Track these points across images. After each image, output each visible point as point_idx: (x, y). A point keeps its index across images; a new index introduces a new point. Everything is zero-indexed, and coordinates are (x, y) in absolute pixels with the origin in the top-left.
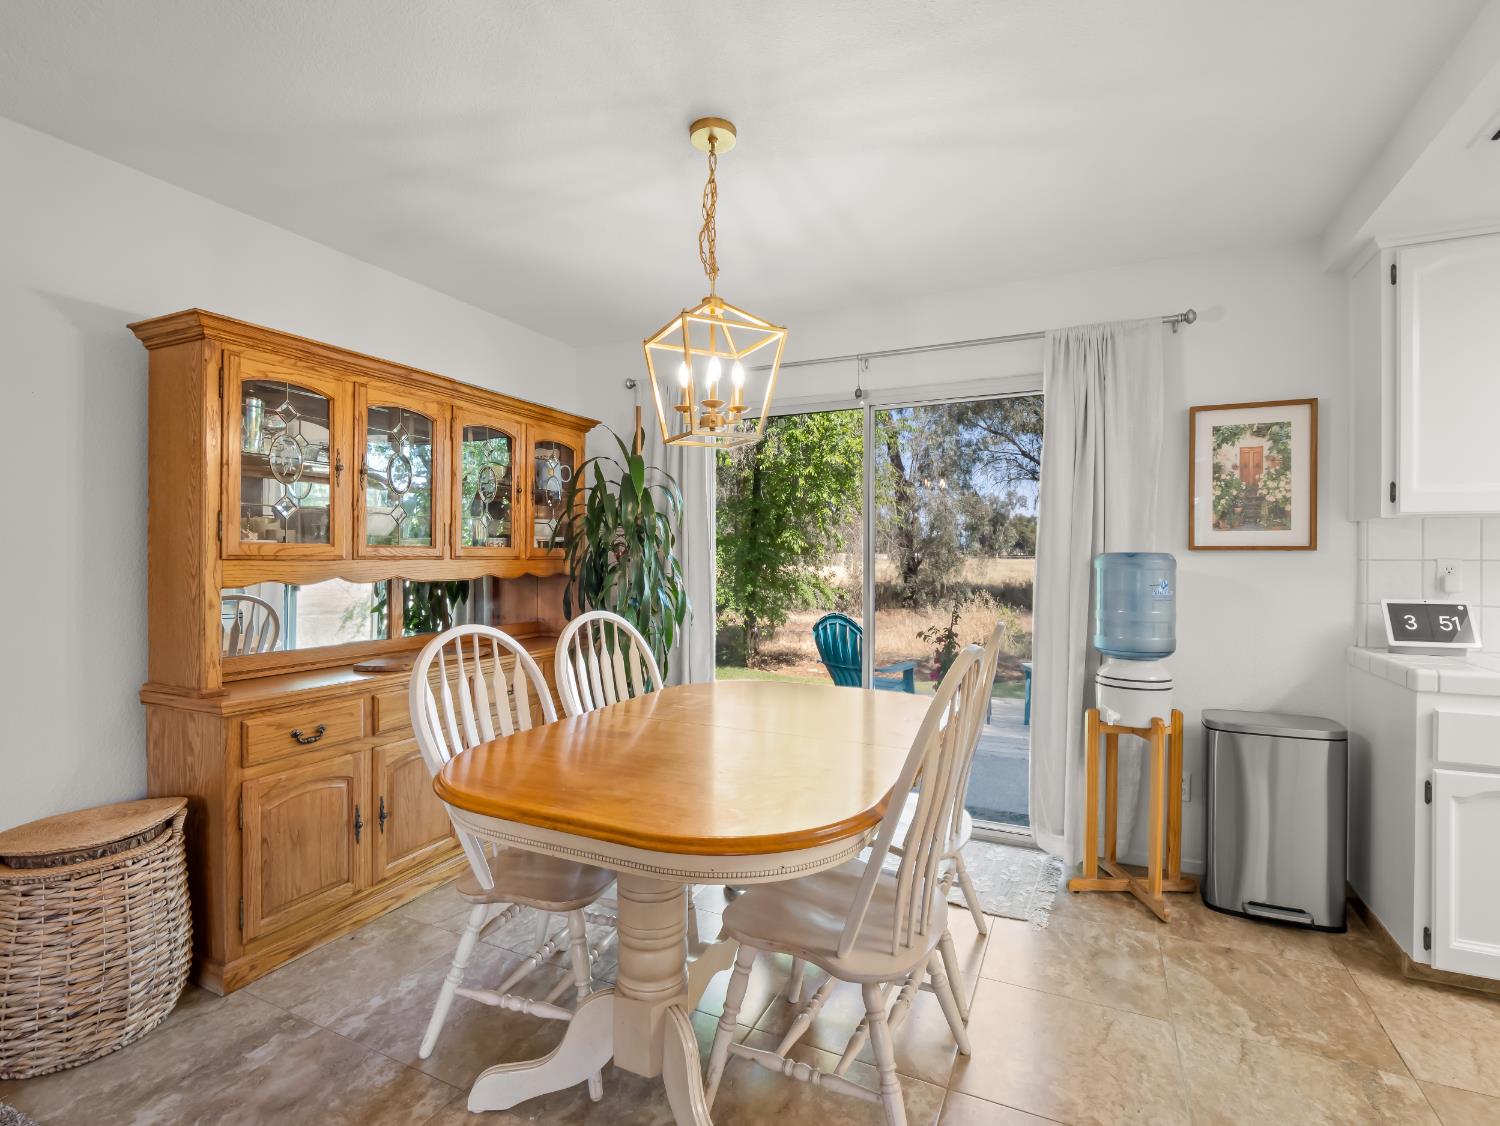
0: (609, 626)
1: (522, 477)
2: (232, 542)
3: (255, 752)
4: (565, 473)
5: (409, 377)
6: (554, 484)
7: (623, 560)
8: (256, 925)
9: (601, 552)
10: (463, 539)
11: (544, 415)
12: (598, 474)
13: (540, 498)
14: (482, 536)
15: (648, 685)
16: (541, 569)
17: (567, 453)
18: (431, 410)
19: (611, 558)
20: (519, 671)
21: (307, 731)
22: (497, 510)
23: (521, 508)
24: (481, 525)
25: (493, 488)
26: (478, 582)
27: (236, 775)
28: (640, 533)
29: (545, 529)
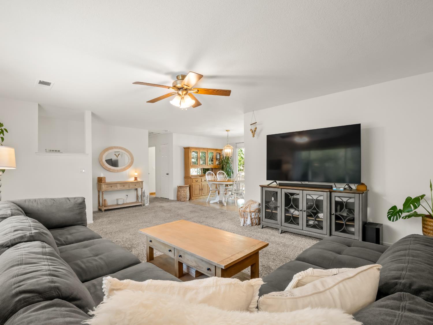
0: (222, 172)
1: (214, 157)
2: (191, 165)
3: (194, 182)
4: (219, 156)
5: (204, 149)
6: (218, 157)
7: (225, 166)
8: (194, 196)
9: (223, 165)
10: (208, 164)
11: (217, 150)
12: (223, 156)
13: (217, 159)
14: (210, 164)
15: (226, 178)
16: (217, 167)
17: (220, 154)
18: (206, 151)
19: (224, 166)
20: (213, 176)
21: (197, 181)
22: (212, 161)
23: (214, 160)
24: (210, 163)
25: (212, 158)
26: (210, 169)
27: (192, 183)
28: (227, 163)
29: (217, 162)
